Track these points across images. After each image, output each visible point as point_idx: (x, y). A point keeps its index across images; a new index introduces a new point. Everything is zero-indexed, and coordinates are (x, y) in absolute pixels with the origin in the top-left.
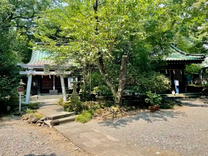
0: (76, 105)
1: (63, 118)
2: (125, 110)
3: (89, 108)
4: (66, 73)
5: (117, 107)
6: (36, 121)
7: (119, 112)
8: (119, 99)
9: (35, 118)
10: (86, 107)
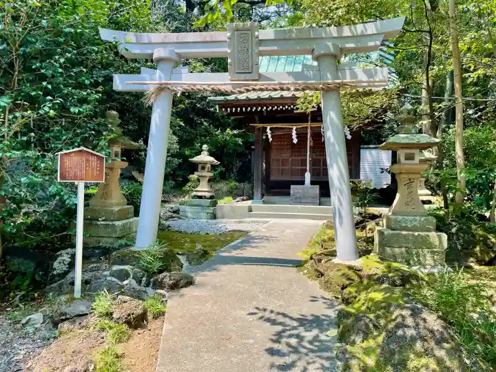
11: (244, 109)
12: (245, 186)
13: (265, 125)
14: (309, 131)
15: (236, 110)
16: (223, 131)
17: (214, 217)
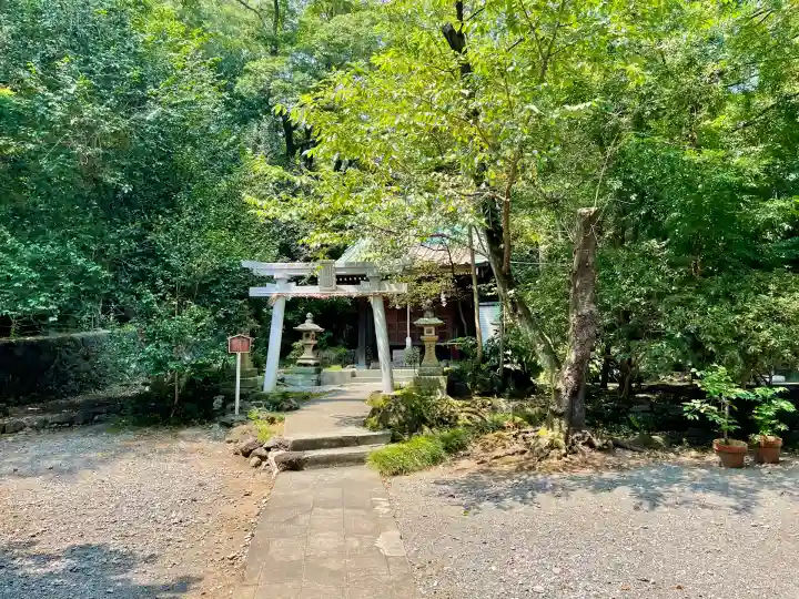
0: (403, 408)
1: (331, 447)
2: (598, 443)
3: (459, 422)
4: (390, 288)
5: (557, 427)
6: (251, 451)
7: (559, 448)
8: (565, 396)
9: (251, 440)
10: (450, 417)
17: (319, 383)
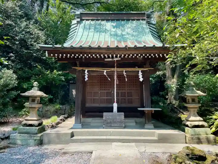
11: (69, 55)
12: (67, 107)
13: (84, 69)
14: (116, 73)
15: (62, 56)
16: (52, 71)
17: (41, 143)
